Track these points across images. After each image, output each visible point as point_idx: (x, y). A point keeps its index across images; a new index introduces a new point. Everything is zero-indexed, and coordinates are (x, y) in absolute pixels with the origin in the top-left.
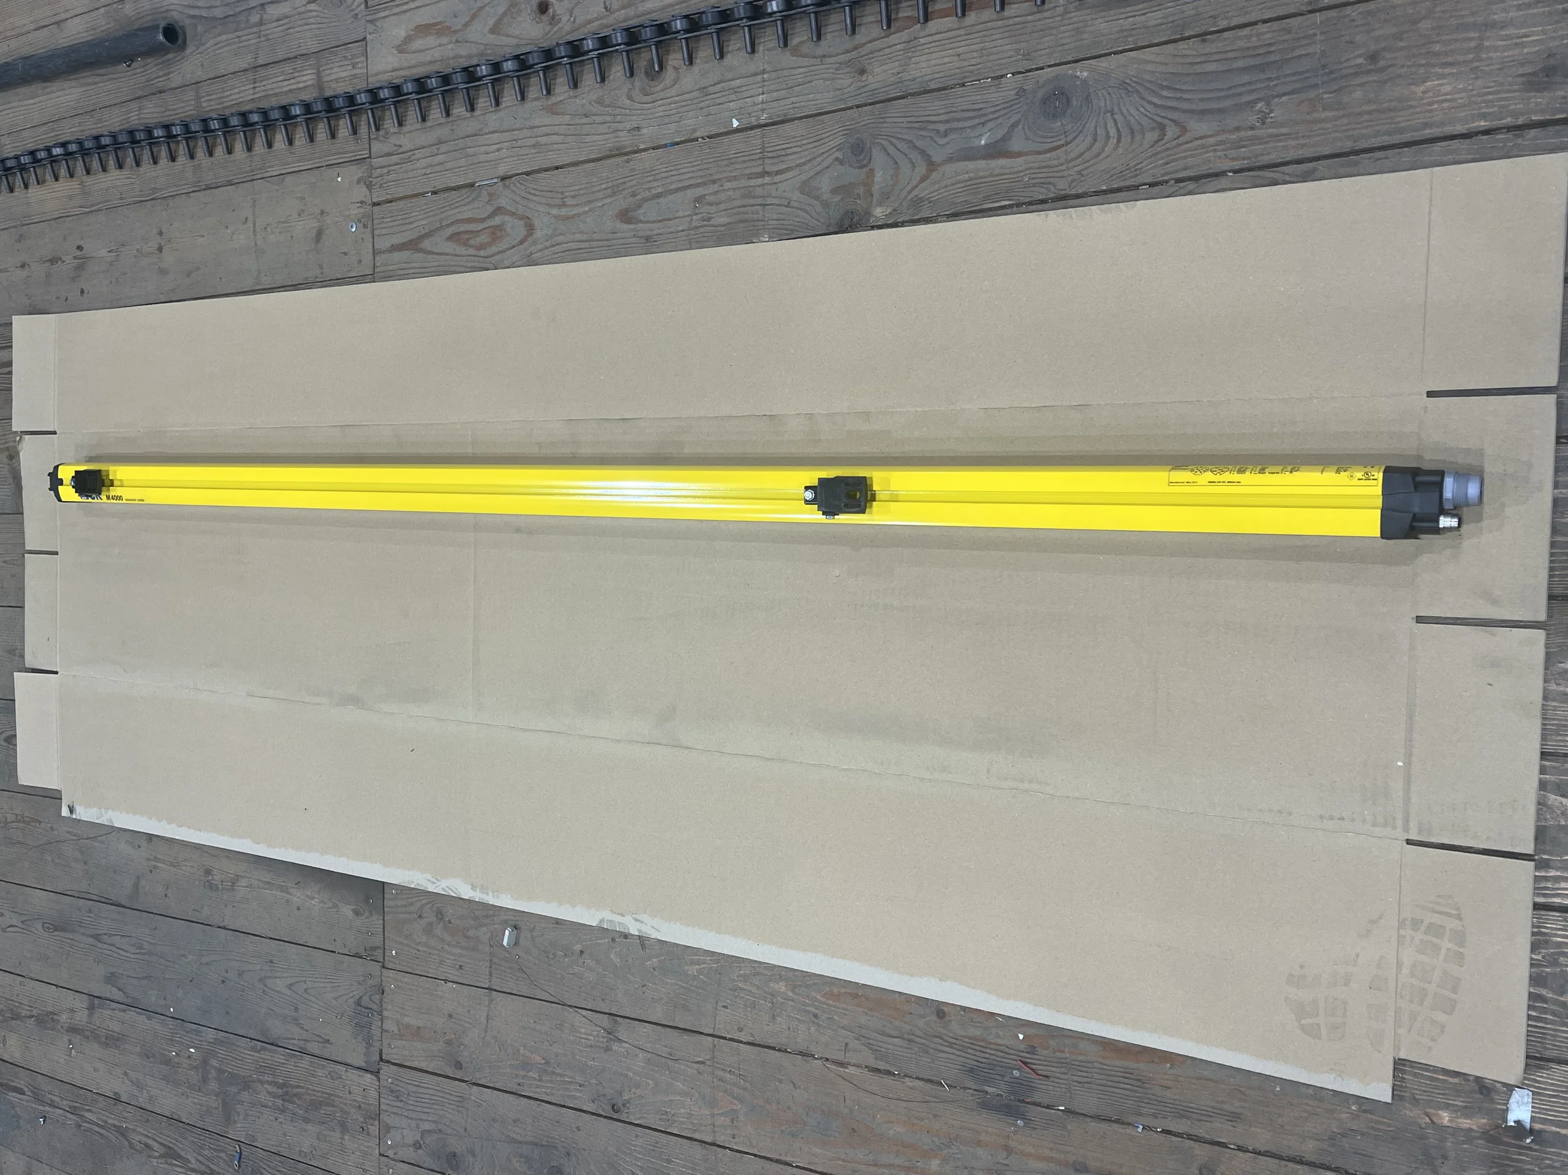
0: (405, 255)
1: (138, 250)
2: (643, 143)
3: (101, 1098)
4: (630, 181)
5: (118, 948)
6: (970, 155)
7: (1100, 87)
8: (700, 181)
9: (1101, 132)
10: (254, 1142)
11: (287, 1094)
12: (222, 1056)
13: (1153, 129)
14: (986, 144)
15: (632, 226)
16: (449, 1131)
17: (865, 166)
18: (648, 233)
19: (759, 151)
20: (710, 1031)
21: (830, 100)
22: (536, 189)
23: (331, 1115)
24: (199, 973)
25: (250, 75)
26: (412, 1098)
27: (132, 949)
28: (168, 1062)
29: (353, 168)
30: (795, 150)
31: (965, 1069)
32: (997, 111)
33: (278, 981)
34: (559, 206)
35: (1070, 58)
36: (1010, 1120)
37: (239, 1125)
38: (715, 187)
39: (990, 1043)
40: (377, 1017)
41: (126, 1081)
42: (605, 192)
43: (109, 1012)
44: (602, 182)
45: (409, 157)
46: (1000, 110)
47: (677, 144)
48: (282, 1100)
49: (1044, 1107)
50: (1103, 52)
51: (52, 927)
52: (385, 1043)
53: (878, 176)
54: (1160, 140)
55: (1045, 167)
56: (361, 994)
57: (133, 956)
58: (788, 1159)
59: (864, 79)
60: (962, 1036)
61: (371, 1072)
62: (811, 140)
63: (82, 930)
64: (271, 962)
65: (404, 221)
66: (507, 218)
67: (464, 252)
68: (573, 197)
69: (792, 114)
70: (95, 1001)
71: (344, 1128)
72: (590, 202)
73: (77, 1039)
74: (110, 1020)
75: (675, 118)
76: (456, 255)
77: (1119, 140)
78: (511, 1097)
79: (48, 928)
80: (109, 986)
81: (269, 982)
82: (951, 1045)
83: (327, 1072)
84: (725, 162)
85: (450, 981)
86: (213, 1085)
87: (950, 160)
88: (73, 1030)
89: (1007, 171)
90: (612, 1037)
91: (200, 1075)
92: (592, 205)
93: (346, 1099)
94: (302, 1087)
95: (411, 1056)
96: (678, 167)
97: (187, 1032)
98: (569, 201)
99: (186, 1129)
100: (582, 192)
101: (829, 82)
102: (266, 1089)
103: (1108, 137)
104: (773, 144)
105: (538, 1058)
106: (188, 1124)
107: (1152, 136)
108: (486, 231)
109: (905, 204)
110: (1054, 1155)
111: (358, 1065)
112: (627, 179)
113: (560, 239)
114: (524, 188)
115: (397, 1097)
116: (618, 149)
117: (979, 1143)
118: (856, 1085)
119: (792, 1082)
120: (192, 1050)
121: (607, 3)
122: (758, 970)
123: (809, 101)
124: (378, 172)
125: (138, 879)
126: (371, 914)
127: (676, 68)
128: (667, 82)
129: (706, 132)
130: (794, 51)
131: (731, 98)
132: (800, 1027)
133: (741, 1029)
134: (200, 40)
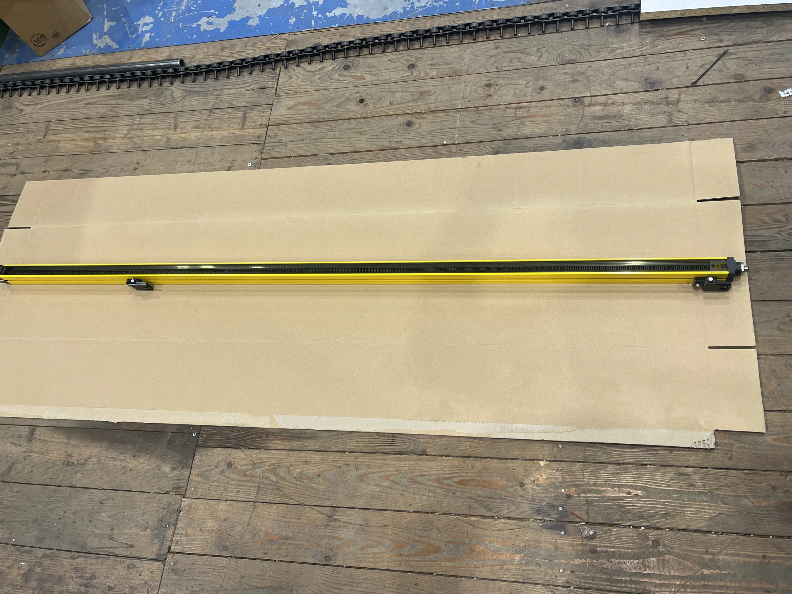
24: (42, 515)
25: (207, 111)
81: (96, 516)
84: (439, 154)
97: (22, 553)
118: (474, 526)
119: (438, 529)
120: (23, 563)
121: (392, 102)
122: (423, 474)
123: (477, 138)
124: (267, 148)
125: (13, 464)
126: (183, 468)
127: (420, 124)
128: (416, 128)
129: (431, 144)
130: (472, 122)
131: (443, 134)
132: (445, 500)
133: (410, 505)
134: (183, 98)
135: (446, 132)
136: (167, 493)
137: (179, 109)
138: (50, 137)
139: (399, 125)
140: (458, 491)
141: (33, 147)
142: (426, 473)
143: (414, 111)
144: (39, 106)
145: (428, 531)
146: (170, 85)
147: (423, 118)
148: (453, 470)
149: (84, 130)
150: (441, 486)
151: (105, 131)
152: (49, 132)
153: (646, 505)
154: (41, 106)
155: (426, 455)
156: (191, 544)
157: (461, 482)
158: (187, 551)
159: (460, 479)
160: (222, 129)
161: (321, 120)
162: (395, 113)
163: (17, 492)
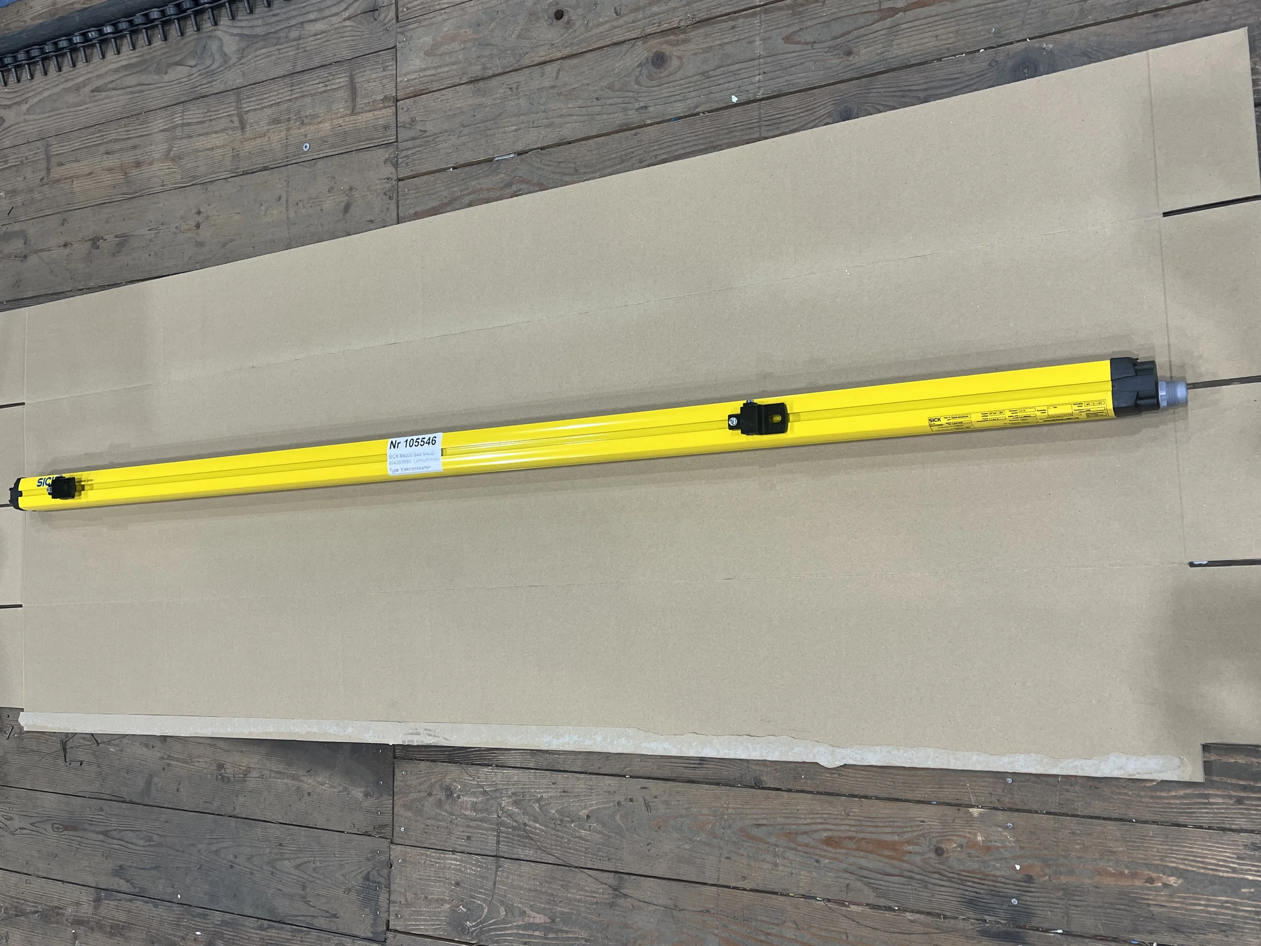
1: (177, 228)
2: (649, 119)
4: (637, 150)
5: (127, 842)
7: (1062, 57)
8: (702, 147)
12: (228, 936)
19: (756, 121)
20: (714, 882)
21: (822, 76)
22: (551, 161)
24: (208, 860)
25: (287, 80)
27: (141, 842)
29: (381, 151)
30: (791, 118)
31: (964, 900)
32: (972, 79)
33: (286, 863)
34: (572, 174)
35: (1036, 34)
36: (1010, 945)
39: (988, 875)
40: (384, 890)
42: (615, 160)
43: (115, 903)
44: (613, 152)
45: (433, 140)
46: (974, 78)
47: (680, 118)
49: (1043, 931)
50: (1066, 28)
51: (61, 827)
52: (392, 913)
56: (369, 870)
57: (142, 849)
59: (851, 59)
60: (960, 871)
61: (378, 942)
62: (803, 110)
63: (93, 828)
64: (280, 845)
65: (426, 193)
66: (523, 186)
68: (584, 166)
69: (788, 88)
70: (102, 893)
72: (600, 169)
73: (81, 930)
74: (111, 910)
75: (679, 97)
79: (58, 828)
80: (117, 879)
81: (278, 865)
82: (950, 879)
84: (725, 131)
85: (458, 852)
88: (78, 922)
90: (618, 893)
95: (418, 924)
96: (681, 137)
97: (193, 916)
98: (579, 170)
100: (592, 162)
101: (821, 63)
104: (769, 114)
105: (544, 918)
111: (363, 935)
112: (634, 149)
114: (538, 160)
116: (626, 125)
118: (858, 922)
119: (796, 924)
120: (198, 933)
121: (618, 9)
122: (760, 822)
123: (801, 79)
124: (404, 153)
125: (151, 776)
126: (381, 796)
127: (680, 58)
128: (672, 69)
129: (707, 107)
130: (788, 39)
131: (730, 79)
132: (803, 872)
133: (744, 878)
134: (242, 53)
135: (734, 73)
136: (366, 834)
137: (240, 81)
138: (57, 172)
139: (638, 66)
140: (825, 857)
141: (37, 195)
142: (764, 822)
143: (666, 26)
144: (25, 107)
145: (778, 925)
146: (213, 28)
147: (684, 41)
148: (812, 818)
149: (102, 149)
150: (793, 846)
151: (135, 147)
152: (54, 161)
153: (1184, 906)
154: (27, 106)
155: (763, 788)
156: (417, 920)
157: (829, 841)
158: (413, 929)
159: (825, 834)
160: (319, 120)
161: (490, 73)
162: (628, 36)
163: (166, 822)
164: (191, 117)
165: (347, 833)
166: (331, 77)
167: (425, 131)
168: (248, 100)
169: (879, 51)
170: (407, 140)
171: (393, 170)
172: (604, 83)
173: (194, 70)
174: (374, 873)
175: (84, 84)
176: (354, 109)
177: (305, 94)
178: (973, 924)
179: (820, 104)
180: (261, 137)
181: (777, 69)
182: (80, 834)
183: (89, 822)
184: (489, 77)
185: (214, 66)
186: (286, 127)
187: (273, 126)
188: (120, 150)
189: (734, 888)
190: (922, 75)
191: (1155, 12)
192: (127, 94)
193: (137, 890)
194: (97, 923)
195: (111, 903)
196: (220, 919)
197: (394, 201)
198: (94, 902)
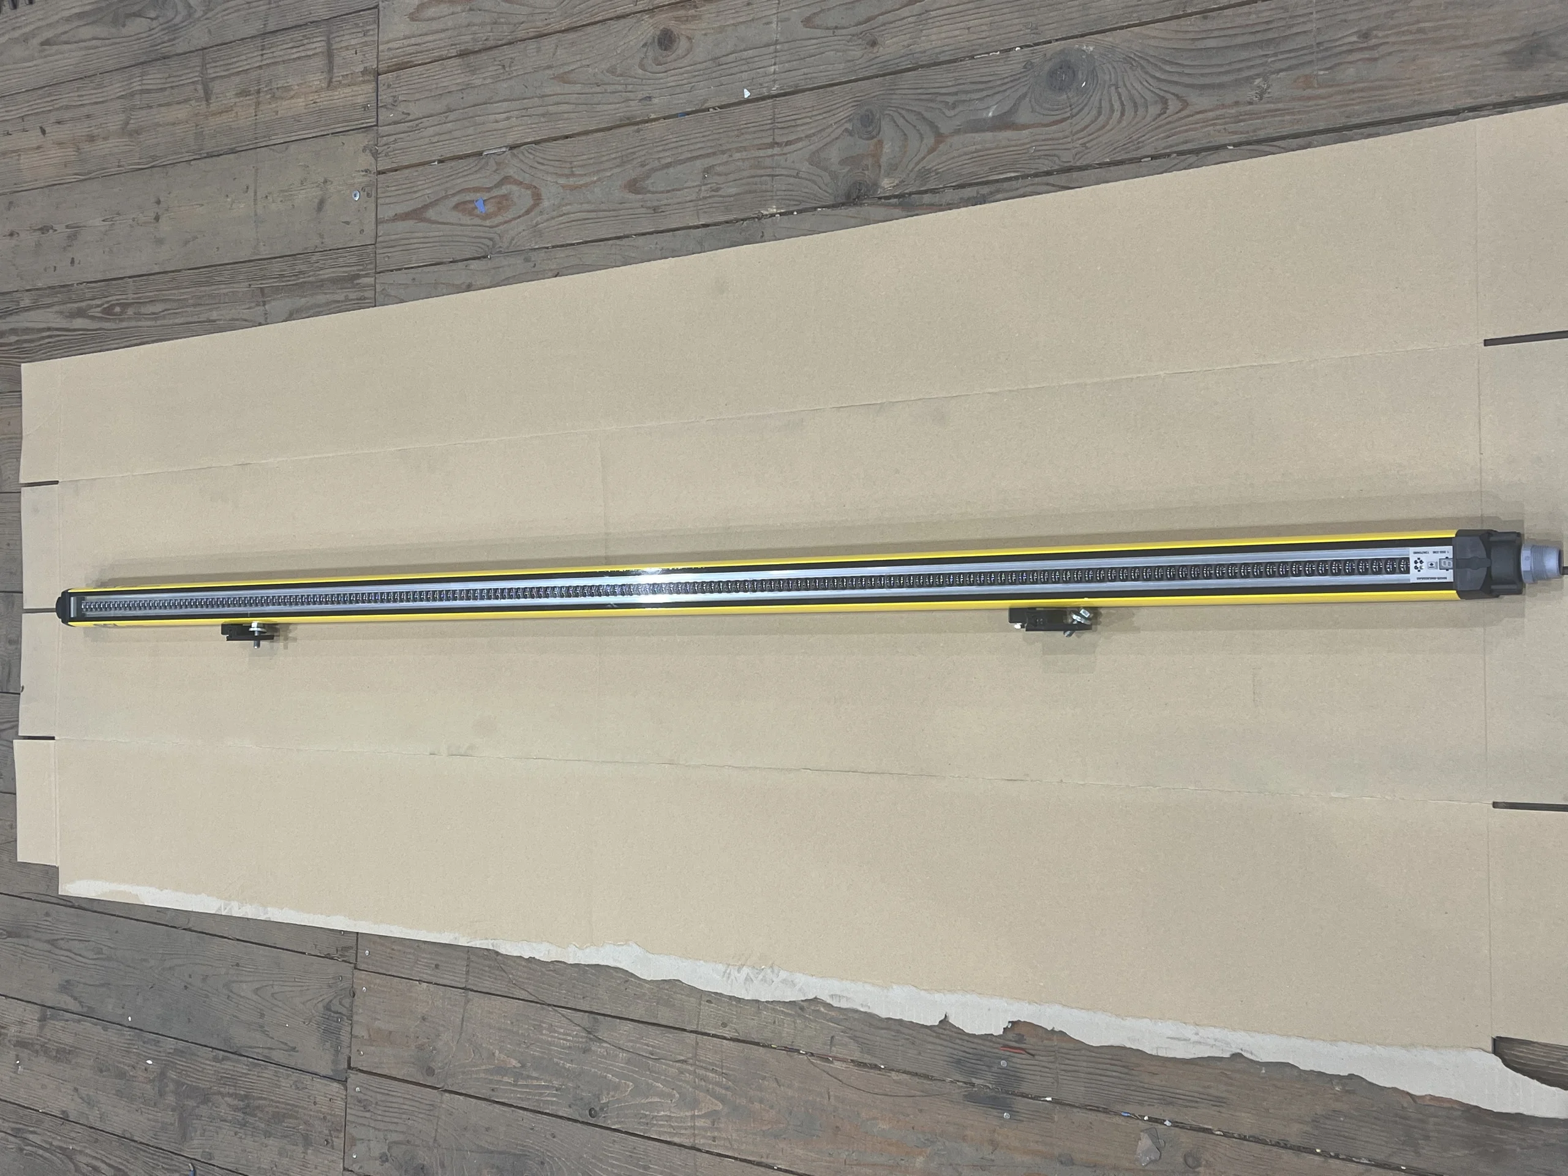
0: (409, 224)
1: (134, 220)
2: (654, 112)
3: (48, 1118)
4: (639, 151)
5: (76, 954)
6: (978, 126)
7: (1105, 61)
8: (710, 151)
9: (1105, 104)
10: (210, 1159)
11: (248, 1106)
12: (181, 1067)
13: (1156, 102)
14: (993, 117)
15: (640, 196)
16: (418, 1142)
17: (873, 138)
18: (656, 204)
19: (769, 122)
20: (694, 1028)
21: (841, 71)
22: (544, 159)
23: (294, 1128)
26: (380, 1108)
27: (91, 955)
28: (122, 1075)
29: (360, 136)
30: (808, 120)
31: (951, 1058)
32: (1005, 84)
33: (244, 986)
34: (567, 176)
35: (1076, 33)
36: (995, 1113)
37: (195, 1142)
38: (725, 158)
40: (346, 1022)
41: (76, 1097)
42: (614, 161)
43: (62, 1024)
44: (611, 151)
45: (417, 125)
46: (1008, 83)
47: (688, 114)
48: (243, 1113)
49: (1031, 1098)
50: (1109, 27)
51: (5, 933)
52: (354, 1049)
53: (887, 148)
54: (1162, 114)
55: (1050, 139)
56: (331, 998)
57: (90, 962)
58: (770, 1161)
59: (875, 50)
61: (338, 1081)
62: (821, 111)
63: (39, 935)
64: (238, 965)
65: (409, 191)
66: (515, 188)
67: (469, 222)
68: (582, 166)
69: (803, 85)
70: (48, 1012)
71: (307, 1141)
72: (598, 171)
73: (25, 1053)
74: (62, 1032)
75: (687, 87)
76: (461, 225)
77: (1123, 114)
78: (483, 1104)
80: (64, 995)
82: (938, 1036)
83: (291, 1082)
85: (424, 982)
86: (171, 1099)
87: (957, 132)
89: (1013, 143)
90: (592, 1036)
91: (157, 1089)
92: (602, 175)
93: (311, 1110)
94: (265, 1099)
95: (380, 1063)
96: (688, 137)
98: (577, 171)
99: (138, 1148)
100: (592, 161)
101: (841, 54)
102: (226, 1102)
103: (1112, 110)
104: (784, 115)
105: (514, 1062)
106: (141, 1143)
107: (1154, 110)
108: (491, 200)
109: (913, 175)
110: (1040, 1148)
111: (323, 1073)
112: (636, 149)
113: (565, 209)
114: (531, 157)
115: (365, 1107)
116: (628, 119)
117: (964, 1138)
164: (149, 82)
165: (310, 954)
166: (306, 41)
167: (409, 114)
168: (214, 64)
169: (905, 43)
170: (389, 124)
171: (373, 161)
172: (605, 66)
173: (155, 24)
174: (336, 1002)
175: (33, 34)
176: (330, 82)
177: (276, 60)
178: (960, 1087)
179: (838, 105)
180: (227, 112)
181: (793, 59)
182: (23, 941)
183: (34, 928)
184: (479, 51)
185: (177, 20)
186: (255, 100)
187: (241, 99)
188: (72, 119)
189: (714, 1036)
190: (951, 75)
191: (1204, 13)
192: (81, 49)
193: (85, 1009)
194: (42, 1046)
195: (56, 1023)
196: (173, 1047)
197: (373, 199)
198: (39, 1021)
